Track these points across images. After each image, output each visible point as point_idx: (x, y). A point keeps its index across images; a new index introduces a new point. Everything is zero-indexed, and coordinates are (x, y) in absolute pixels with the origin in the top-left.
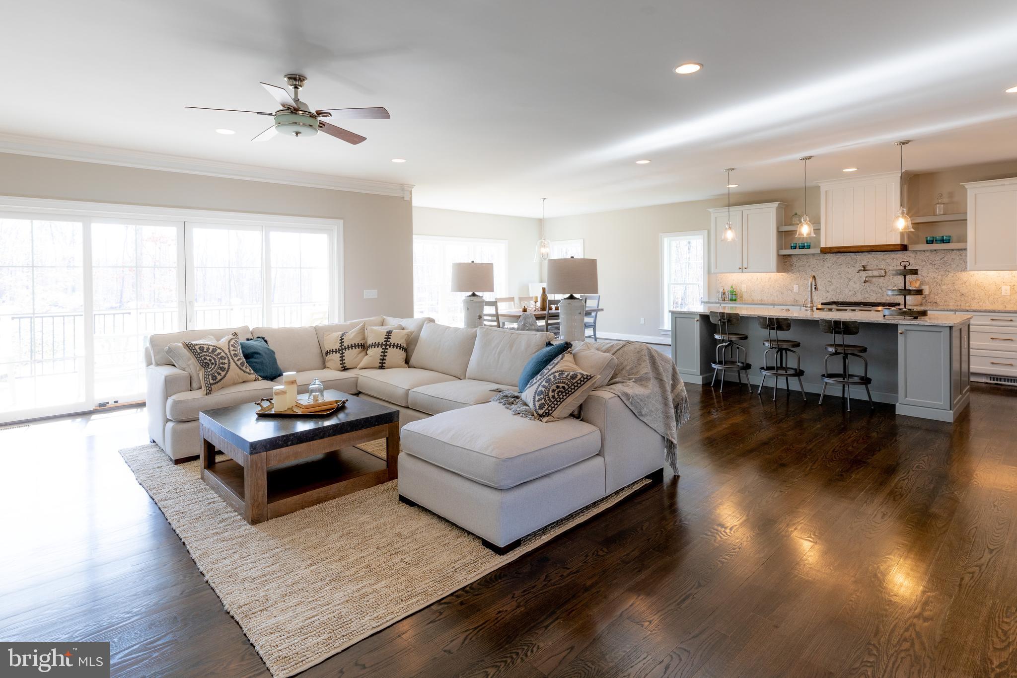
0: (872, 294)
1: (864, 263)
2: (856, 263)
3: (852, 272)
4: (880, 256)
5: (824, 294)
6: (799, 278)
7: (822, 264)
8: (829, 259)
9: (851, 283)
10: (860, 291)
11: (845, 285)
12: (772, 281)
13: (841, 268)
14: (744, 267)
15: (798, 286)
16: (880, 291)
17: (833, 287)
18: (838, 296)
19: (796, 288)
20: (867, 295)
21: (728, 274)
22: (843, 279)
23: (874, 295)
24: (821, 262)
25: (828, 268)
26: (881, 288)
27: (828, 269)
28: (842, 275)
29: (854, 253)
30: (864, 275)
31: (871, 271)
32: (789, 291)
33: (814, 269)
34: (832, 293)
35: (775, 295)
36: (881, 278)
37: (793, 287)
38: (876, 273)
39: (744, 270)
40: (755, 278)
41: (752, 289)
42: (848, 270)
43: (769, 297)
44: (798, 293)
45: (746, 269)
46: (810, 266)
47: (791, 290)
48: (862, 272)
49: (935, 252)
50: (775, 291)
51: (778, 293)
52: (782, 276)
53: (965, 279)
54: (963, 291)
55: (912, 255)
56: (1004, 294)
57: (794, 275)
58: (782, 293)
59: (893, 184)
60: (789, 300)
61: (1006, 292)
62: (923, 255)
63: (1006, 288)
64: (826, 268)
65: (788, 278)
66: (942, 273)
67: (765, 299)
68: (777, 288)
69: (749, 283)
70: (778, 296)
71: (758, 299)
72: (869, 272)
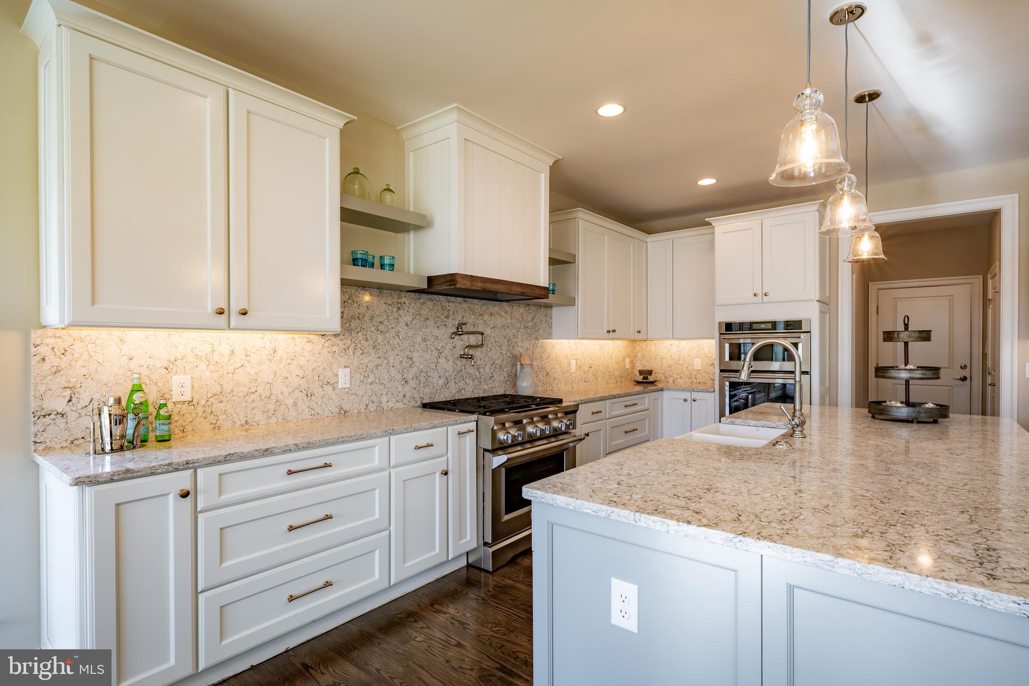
0: (467, 380)
1: (459, 318)
2: (447, 317)
3: (443, 334)
4: (477, 304)
5: (400, 390)
6: (351, 348)
7: (396, 315)
8: (407, 302)
9: (442, 361)
10: (453, 376)
11: (433, 366)
12: (281, 361)
13: (427, 327)
14: (235, 307)
15: (348, 370)
16: (477, 373)
17: (414, 370)
18: (422, 389)
19: (344, 378)
20: (462, 384)
21: (103, 333)
22: (430, 352)
23: (471, 382)
24: (395, 310)
25: (407, 325)
26: (478, 369)
27: (406, 328)
28: (428, 343)
29: (445, 297)
30: (461, 342)
31: (466, 336)
32: (329, 389)
33: (382, 328)
34: (413, 384)
35: (290, 402)
36: (479, 349)
37: (336, 375)
38: (473, 340)
39: (235, 319)
40: (226, 350)
41: (217, 389)
42: (436, 332)
43: (272, 412)
44: (348, 392)
45: (245, 314)
46: (372, 318)
47: (334, 385)
48: (457, 337)
49: (527, 308)
50: (291, 390)
51: (297, 394)
52: (308, 345)
53: (549, 351)
54: (548, 369)
55: (509, 310)
56: (572, 371)
57: (339, 342)
58: (309, 395)
59: (543, 175)
60: (327, 413)
61: (573, 368)
62: (519, 311)
63: (573, 362)
64: (403, 324)
65: (325, 351)
66: (533, 341)
67: (259, 416)
68: (297, 380)
69: (203, 366)
70: (300, 403)
71: (234, 422)
72: (465, 337)
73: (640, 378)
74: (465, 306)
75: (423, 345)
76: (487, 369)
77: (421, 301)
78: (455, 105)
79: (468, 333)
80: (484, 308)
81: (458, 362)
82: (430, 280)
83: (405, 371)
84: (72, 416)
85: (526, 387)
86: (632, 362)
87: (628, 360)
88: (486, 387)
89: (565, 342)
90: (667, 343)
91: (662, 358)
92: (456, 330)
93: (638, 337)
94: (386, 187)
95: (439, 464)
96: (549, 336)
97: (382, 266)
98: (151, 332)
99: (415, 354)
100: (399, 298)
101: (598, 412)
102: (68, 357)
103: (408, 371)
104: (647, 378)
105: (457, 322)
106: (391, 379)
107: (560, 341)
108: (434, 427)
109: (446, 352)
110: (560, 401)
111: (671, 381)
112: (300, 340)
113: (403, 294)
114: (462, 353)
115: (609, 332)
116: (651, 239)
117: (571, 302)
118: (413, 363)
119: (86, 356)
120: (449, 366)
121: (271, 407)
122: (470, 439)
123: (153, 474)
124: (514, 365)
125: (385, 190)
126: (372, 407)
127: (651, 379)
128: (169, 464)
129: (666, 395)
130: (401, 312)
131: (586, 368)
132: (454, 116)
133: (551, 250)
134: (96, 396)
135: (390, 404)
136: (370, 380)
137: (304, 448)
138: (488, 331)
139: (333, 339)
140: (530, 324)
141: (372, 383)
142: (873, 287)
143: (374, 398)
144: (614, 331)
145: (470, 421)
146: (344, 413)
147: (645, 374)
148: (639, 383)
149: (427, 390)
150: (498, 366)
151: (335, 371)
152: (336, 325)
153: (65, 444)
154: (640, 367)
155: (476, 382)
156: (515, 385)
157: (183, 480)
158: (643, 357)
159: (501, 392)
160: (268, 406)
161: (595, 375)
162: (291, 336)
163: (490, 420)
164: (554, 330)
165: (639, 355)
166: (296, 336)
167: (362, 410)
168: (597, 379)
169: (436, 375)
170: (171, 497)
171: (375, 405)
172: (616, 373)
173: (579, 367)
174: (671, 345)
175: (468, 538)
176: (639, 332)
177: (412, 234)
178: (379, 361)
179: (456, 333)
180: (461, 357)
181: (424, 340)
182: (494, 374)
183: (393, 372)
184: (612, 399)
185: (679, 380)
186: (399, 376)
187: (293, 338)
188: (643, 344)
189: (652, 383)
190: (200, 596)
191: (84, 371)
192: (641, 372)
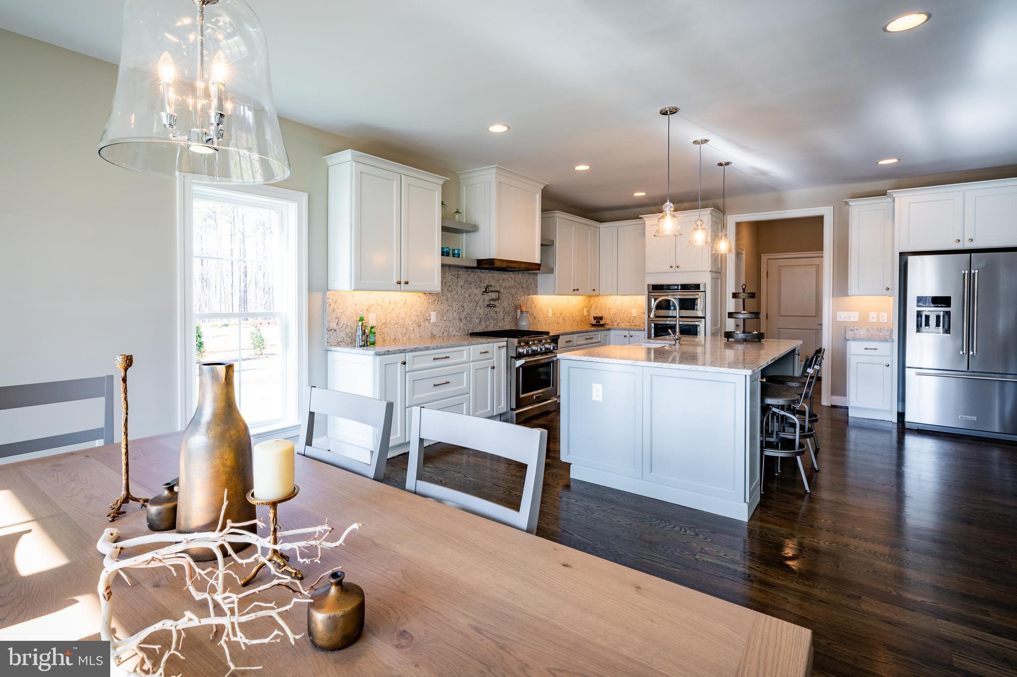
1: (488, 283)
2: (481, 282)
3: (479, 292)
5: (458, 324)
6: (437, 301)
8: (462, 274)
9: (478, 308)
11: (474, 311)
13: (471, 288)
14: (403, 280)
15: (435, 312)
16: (496, 316)
17: (465, 313)
18: (468, 325)
19: (433, 317)
20: (488, 323)
22: (472, 303)
23: (492, 321)
24: (456, 279)
25: (461, 287)
26: (496, 314)
27: (461, 289)
28: (472, 298)
30: (488, 297)
32: (427, 322)
33: (450, 289)
35: (411, 329)
36: (497, 301)
37: (430, 315)
38: (494, 295)
39: (403, 287)
40: (387, 301)
41: (384, 321)
42: (476, 291)
43: (404, 334)
44: (435, 324)
45: (407, 283)
46: (446, 283)
47: (428, 320)
48: (486, 294)
49: (523, 275)
50: (411, 322)
51: (415, 325)
52: (419, 298)
53: (536, 303)
54: (535, 315)
55: (513, 276)
56: (549, 316)
57: (432, 297)
58: (419, 326)
59: (538, 195)
60: (426, 336)
61: (550, 315)
62: (519, 276)
63: (550, 311)
64: (459, 287)
65: (426, 302)
66: (526, 297)
67: (400, 336)
68: (414, 317)
69: (379, 309)
70: (415, 330)
71: (390, 338)
72: (490, 294)
73: (594, 322)
74: (490, 275)
75: (469, 299)
76: (501, 314)
77: (468, 273)
78: (496, 166)
79: (492, 291)
80: (500, 276)
81: (486, 309)
82: (479, 261)
83: (461, 314)
84: (338, 331)
85: (524, 325)
86: (588, 311)
87: (585, 310)
88: (500, 325)
89: (545, 297)
90: (613, 298)
91: (609, 308)
92: (485, 290)
93: (594, 293)
94: (456, 211)
95: (490, 363)
96: (536, 293)
97: (454, 255)
98: (362, 292)
99: (465, 304)
100: (458, 271)
101: (569, 341)
102: (337, 304)
103: (462, 314)
104: (599, 322)
105: (486, 285)
106: (454, 318)
107: (542, 296)
108: (488, 343)
109: (480, 303)
110: (548, 333)
111: (616, 324)
112: (415, 295)
113: (460, 269)
114: (488, 304)
115: (574, 290)
116: (602, 226)
117: (551, 271)
118: (464, 309)
119: (342, 304)
120: (481, 311)
121: (404, 331)
122: (504, 350)
123: (395, 353)
124: (516, 312)
125: (456, 212)
126: (446, 334)
127: (602, 322)
128: (399, 350)
129: (612, 332)
130: (458, 280)
131: (558, 315)
132: (495, 170)
133: (542, 239)
134: (345, 322)
135: (454, 333)
136: (445, 318)
137: (440, 348)
138: (502, 290)
139: (429, 295)
140: (525, 285)
141: (445, 320)
142: (764, 258)
143: (446, 329)
144: (578, 290)
145: (504, 341)
146: (433, 336)
147: (598, 319)
148: (593, 325)
149: (471, 325)
150: (507, 312)
151: (429, 313)
152: (438, 288)
153: (336, 344)
154: (593, 314)
155: (495, 321)
156: (517, 324)
157: (400, 357)
158: (597, 307)
159: (509, 329)
160: (403, 331)
161: (563, 319)
162: (412, 294)
163: (516, 341)
164: (539, 289)
165: (593, 306)
166: (414, 294)
167: (441, 336)
168: (565, 322)
169: (475, 317)
170: (399, 363)
171: (447, 332)
172: (578, 318)
173: (554, 314)
174: (616, 299)
175: (503, 405)
176: (594, 290)
177: (464, 234)
178: (448, 308)
179: (486, 292)
180: (488, 306)
181: (470, 296)
182: (505, 317)
183: (455, 314)
184: (577, 333)
185: (621, 324)
186: (457, 317)
187: (413, 295)
188: (596, 299)
189: (603, 325)
190: (407, 409)
191: (341, 310)
192: (595, 318)
